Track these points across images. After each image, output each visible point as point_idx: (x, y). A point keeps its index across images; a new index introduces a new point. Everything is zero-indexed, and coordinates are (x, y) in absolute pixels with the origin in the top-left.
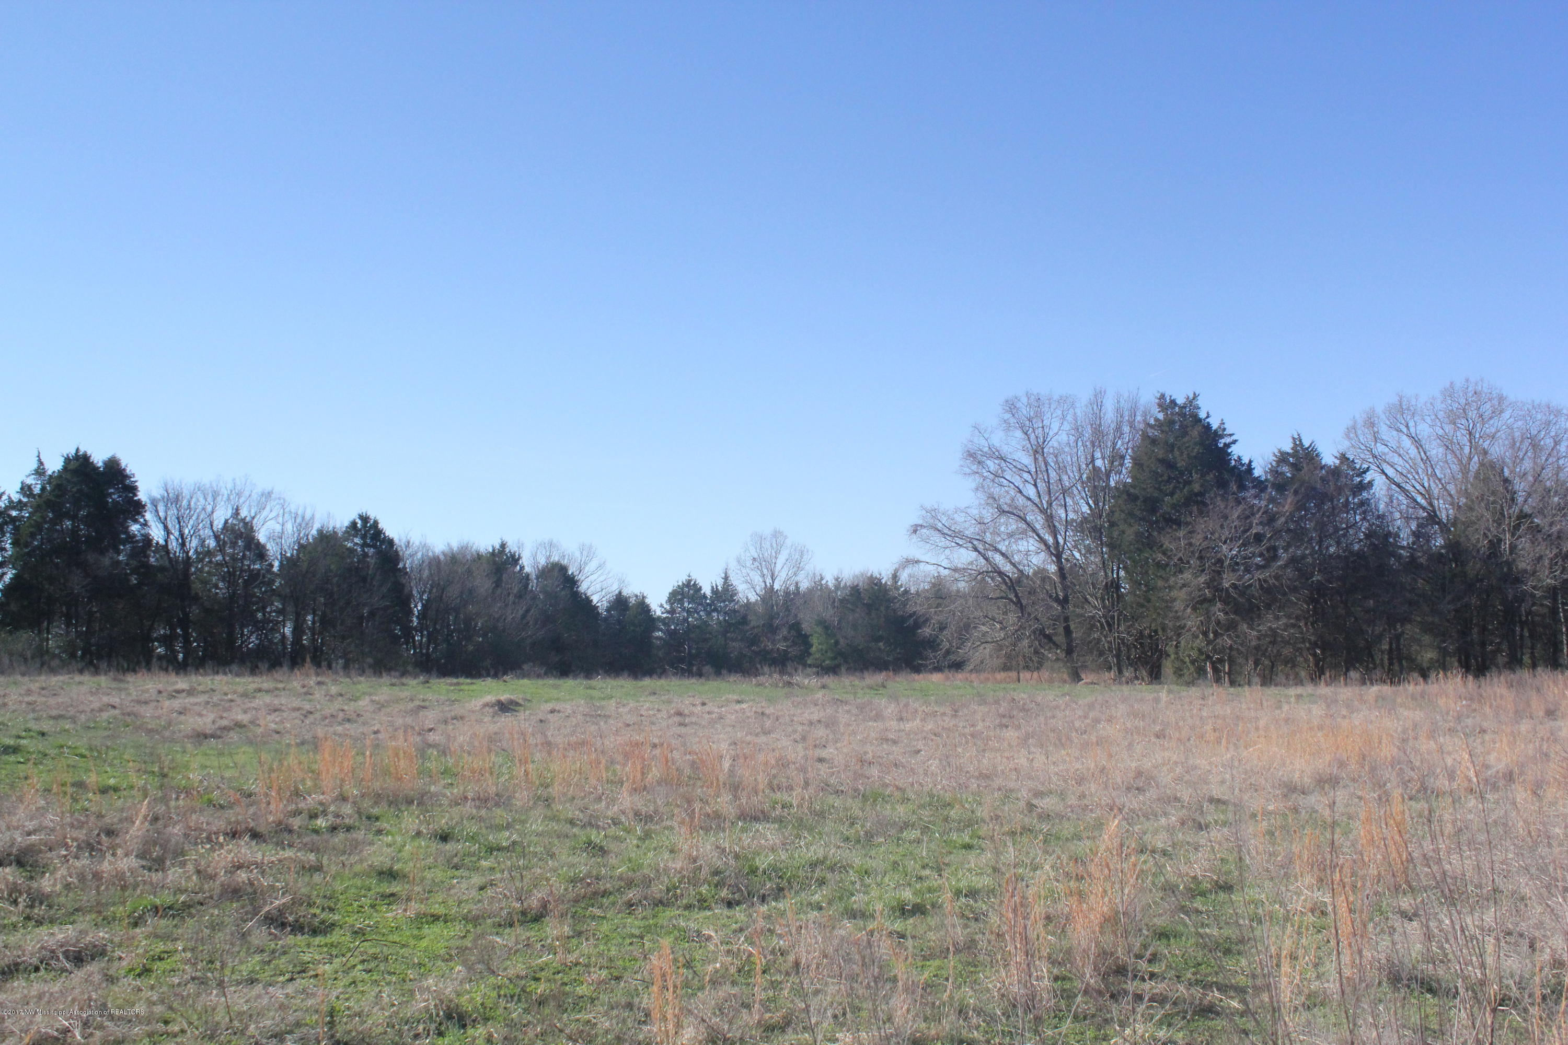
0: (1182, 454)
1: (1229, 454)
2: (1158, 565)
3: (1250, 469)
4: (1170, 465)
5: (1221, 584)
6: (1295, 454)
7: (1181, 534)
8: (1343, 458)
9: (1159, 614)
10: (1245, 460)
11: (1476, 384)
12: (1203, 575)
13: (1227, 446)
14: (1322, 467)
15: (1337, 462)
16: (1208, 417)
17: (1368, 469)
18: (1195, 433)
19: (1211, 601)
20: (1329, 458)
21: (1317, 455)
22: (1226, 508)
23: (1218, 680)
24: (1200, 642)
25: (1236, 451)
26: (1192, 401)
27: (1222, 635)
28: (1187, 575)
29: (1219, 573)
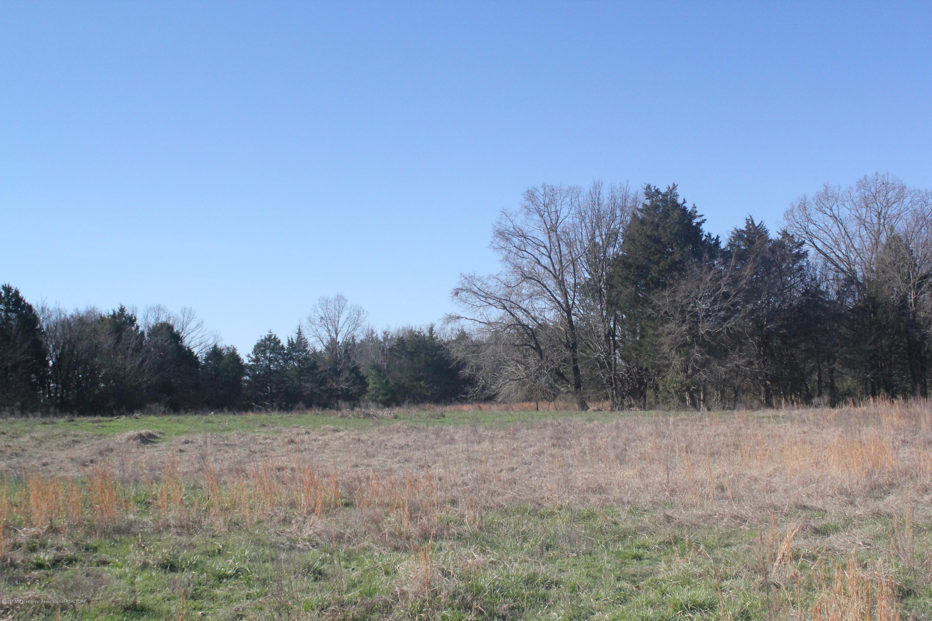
0: (665, 231)
1: (701, 231)
2: (650, 318)
3: (717, 243)
4: (657, 240)
5: (697, 332)
6: (749, 231)
7: (666, 293)
8: (785, 234)
9: (649, 356)
10: (714, 236)
11: (884, 177)
12: (684, 325)
13: (699, 224)
14: (770, 241)
15: (780, 237)
16: (684, 202)
17: (804, 242)
18: (675, 215)
19: (691, 345)
20: (774, 235)
21: (766, 232)
22: (701, 273)
23: (694, 405)
24: (681, 377)
25: (706, 229)
26: (672, 190)
27: (699, 371)
28: (671, 326)
29: (696, 323)
